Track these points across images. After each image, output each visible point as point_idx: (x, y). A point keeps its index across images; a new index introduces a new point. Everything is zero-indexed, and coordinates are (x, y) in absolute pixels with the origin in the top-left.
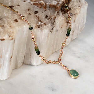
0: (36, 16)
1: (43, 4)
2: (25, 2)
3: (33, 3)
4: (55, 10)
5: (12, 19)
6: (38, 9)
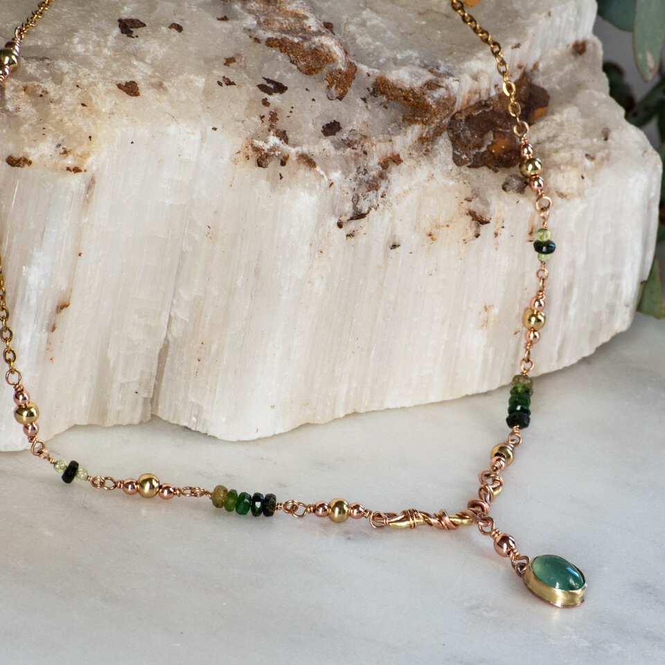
0: (265, 102)
2: (224, 24)
3: (269, 35)
4: (409, 120)
5: (109, 74)
6: (289, 76)
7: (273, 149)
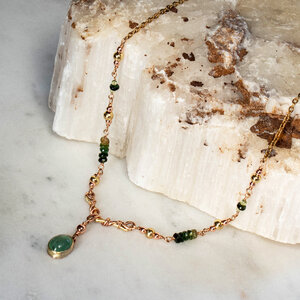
0: (178, 60)
1: (222, 61)
2: (205, 29)
3: (211, 40)
4: (239, 102)
6: (201, 57)
7: (160, 75)
